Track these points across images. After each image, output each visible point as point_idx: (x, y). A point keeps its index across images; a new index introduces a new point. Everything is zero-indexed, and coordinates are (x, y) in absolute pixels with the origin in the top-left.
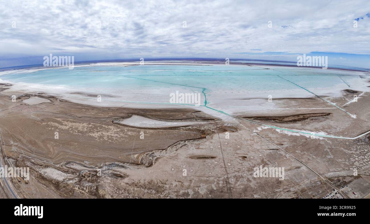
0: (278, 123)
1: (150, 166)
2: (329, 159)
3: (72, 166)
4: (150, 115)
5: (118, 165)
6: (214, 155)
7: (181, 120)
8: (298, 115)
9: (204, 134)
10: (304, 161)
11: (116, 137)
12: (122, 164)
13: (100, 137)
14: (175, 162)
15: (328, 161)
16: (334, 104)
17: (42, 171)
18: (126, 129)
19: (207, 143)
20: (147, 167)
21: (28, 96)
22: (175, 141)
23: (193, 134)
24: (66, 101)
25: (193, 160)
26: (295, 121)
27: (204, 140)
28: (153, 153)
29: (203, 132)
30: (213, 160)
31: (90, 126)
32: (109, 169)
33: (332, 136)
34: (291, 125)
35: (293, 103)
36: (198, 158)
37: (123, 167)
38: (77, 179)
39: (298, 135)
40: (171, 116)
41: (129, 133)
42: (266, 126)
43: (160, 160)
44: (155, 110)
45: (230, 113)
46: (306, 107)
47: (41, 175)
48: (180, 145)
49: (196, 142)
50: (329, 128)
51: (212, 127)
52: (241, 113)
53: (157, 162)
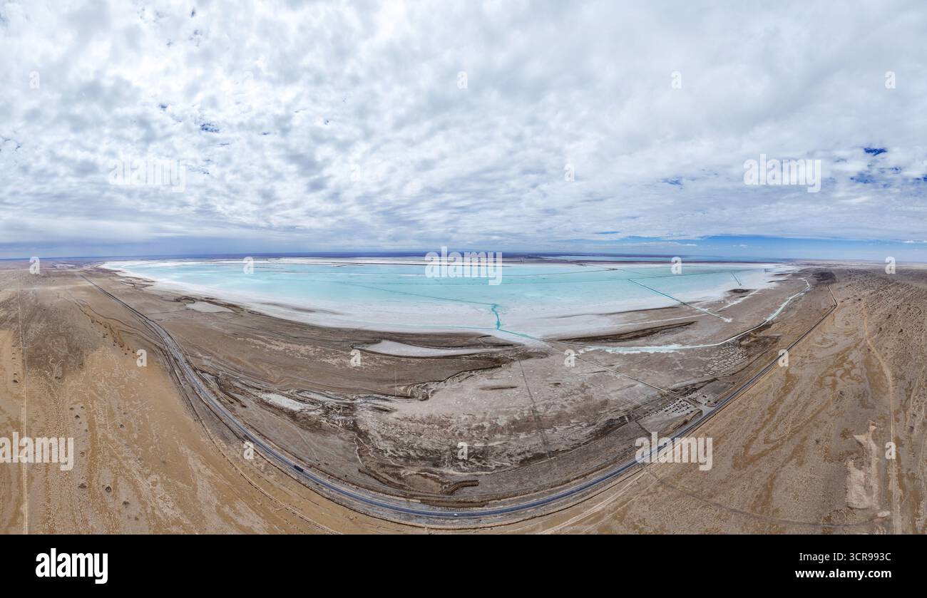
0: (611, 342)
1: (425, 399)
2: (677, 371)
3: (308, 396)
4: (411, 341)
5: (378, 398)
6: (515, 385)
7: (462, 347)
8: (644, 330)
9: (499, 363)
10: (640, 378)
11: (366, 365)
12: (384, 397)
13: (341, 365)
14: (459, 395)
15: (674, 374)
16: (706, 310)
17: (264, 396)
18: (376, 356)
19: (504, 372)
20: (421, 400)
21: (192, 299)
22: (455, 372)
23: (481, 363)
24: (260, 314)
25: (485, 392)
26: (637, 337)
27: (499, 369)
28: (426, 385)
29: (497, 360)
30: (513, 390)
31: (317, 350)
32: (366, 402)
33: (688, 347)
34: (631, 342)
35: (642, 315)
36: (492, 389)
37: (387, 400)
38: (321, 410)
39: (638, 352)
40: (445, 342)
41: (385, 362)
42: (592, 348)
43: (438, 393)
44: (418, 335)
45: (539, 336)
46: (659, 319)
47: (262, 400)
48: (465, 376)
49: (487, 372)
50: (686, 339)
51: (510, 355)
52: (555, 335)
53: (435, 396)
